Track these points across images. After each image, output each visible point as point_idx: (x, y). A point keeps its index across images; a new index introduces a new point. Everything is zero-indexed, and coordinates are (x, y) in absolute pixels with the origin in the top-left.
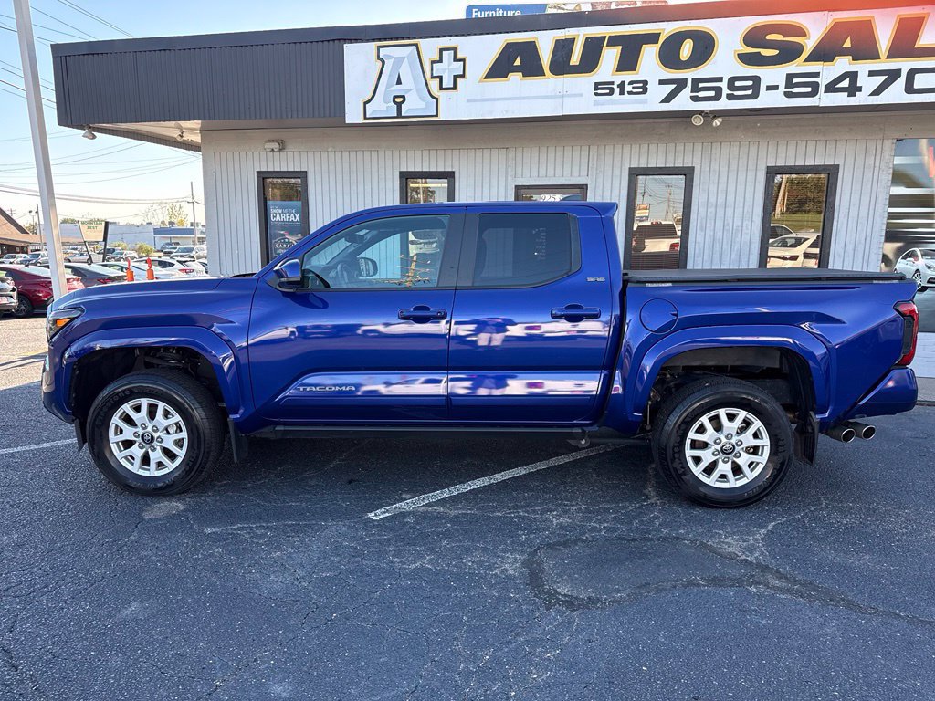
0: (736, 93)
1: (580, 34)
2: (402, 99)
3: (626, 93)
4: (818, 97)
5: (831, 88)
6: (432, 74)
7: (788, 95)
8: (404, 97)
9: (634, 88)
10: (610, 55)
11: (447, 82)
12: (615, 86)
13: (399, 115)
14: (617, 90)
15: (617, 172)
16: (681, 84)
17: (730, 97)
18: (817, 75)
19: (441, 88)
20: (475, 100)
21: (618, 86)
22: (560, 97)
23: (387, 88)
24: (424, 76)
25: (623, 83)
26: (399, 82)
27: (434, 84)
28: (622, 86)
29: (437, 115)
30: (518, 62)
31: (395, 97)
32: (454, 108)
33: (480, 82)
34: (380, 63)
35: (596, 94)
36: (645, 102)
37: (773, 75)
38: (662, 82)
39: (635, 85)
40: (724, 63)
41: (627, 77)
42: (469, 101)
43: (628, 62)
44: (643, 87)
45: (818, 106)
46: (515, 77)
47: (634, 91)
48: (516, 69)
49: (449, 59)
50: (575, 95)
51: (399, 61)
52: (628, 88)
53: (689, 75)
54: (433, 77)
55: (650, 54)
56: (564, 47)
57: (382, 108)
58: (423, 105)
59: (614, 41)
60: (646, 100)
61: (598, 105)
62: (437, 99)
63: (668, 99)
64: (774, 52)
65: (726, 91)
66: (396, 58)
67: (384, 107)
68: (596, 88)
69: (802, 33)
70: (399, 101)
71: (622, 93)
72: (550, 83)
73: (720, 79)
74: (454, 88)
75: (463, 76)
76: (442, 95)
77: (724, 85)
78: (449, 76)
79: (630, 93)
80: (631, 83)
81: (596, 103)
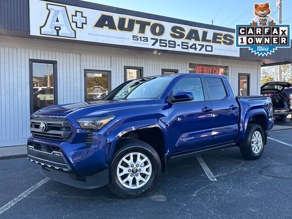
0: (171, 45)
1: (128, 17)
2: (59, 29)
3: (142, 40)
4: (188, 49)
5: (191, 47)
6: (72, 20)
7: (182, 48)
8: (60, 28)
9: (144, 39)
10: (137, 27)
11: (79, 25)
12: (139, 38)
13: (58, 35)
14: (139, 39)
15: (120, 67)
16: (157, 40)
17: (169, 47)
18: (188, 43)
19: (77, 27)
20: (91, 34)
21: (140, 38)
22: (122, 38)
23: (51, 22)
24: (69, 21)
25: (141, 37)
26: (57, 21)
27: (74, 25)
28: (141, 38)
29: (75, 38)
30: (107, 23)
31: (55, 27)
32: (82, 36)
33: (92, 27)
34: (48, 11)
35: (133, 39)
36: (147, 44)
37: (179, 41)
38: (152, 39)
39: (144, 38)
40: (167, 36)
41: (142, 35)
42: (89, 34)
43: (142, 30)
44: (147, 39)
45: (189, 52)
46: (106, 28)
47: (144, 40)
48: (106, 25)
49: (80, 16)
50: (127, 39)
51: (57, 12)
52: (142, 39)
53: (159, 38)
54: (73, 22)
55: (148, 28)
56: (122, 21)
57: (49, 31)
58: (69, 32)
59: (138, 22)
60: (148, 44)
61: (134, 43)
62: (75, 31)
63: (153, 45)
64: (178, 35)
65: (168, 45)
66: (55, 10)
67: (50, 30)
68: (133, 38)
69: (184, 30)
70: (58, 29)
71: (141, 40)
72: (118, 33)
73: (166, 41)
74: (82, 28)
75: (86, 23)
76: (77, 30)
77: (167, 42)
78: (80, 23)
79: (143, 41)
80: (143, 37)
81: (133, 43)
